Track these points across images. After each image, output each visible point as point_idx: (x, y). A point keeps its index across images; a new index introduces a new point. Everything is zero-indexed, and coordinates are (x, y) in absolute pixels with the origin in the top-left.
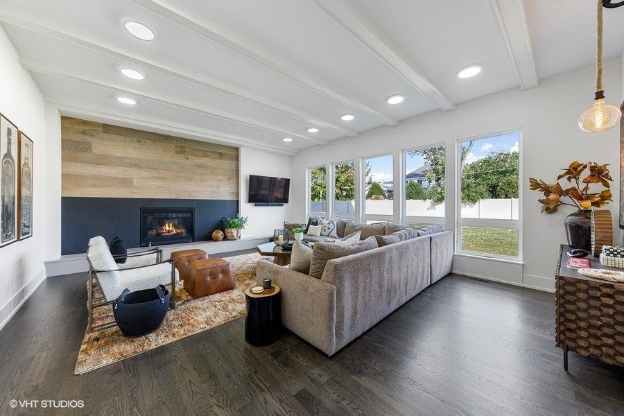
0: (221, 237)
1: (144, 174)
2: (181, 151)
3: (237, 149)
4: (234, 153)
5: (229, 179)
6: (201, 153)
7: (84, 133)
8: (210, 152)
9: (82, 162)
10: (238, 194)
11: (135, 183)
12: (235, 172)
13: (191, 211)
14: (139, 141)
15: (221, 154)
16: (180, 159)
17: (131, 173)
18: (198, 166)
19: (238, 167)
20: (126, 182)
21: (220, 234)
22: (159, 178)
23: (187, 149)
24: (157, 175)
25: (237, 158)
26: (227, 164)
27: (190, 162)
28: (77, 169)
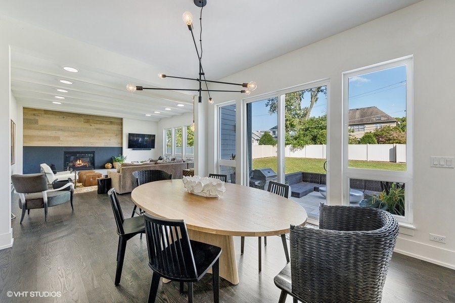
0: (110, 167)
1: (66, 134)
2: (87, 121)
3: (122, 119)
4: (120, 121)
5: (116, 135)
6: (99, 122)
7: (34, 115)
8: (104, 121)
9: (34, 129)
10: (122, 143)
11: (61, 139)
12: (120, 132)
13: (93, 153)
14: (64, 118)
15: (111, 122)
16: (87, 126)
17: (60, 133)
18: (97, 129)
19: (122, 129)
20: (56, 138)
21: (110, 165)
22: (74, 136)
23: (91, 121)
24: (73, 134)
25: (122, 124)
26: (115, 128)
27: (93, 127)
28: (31, 132)
